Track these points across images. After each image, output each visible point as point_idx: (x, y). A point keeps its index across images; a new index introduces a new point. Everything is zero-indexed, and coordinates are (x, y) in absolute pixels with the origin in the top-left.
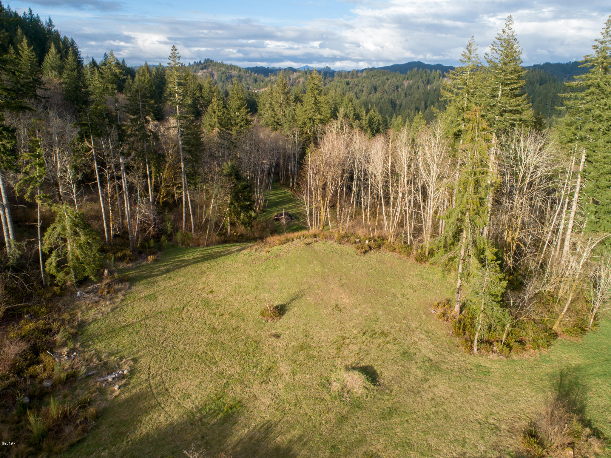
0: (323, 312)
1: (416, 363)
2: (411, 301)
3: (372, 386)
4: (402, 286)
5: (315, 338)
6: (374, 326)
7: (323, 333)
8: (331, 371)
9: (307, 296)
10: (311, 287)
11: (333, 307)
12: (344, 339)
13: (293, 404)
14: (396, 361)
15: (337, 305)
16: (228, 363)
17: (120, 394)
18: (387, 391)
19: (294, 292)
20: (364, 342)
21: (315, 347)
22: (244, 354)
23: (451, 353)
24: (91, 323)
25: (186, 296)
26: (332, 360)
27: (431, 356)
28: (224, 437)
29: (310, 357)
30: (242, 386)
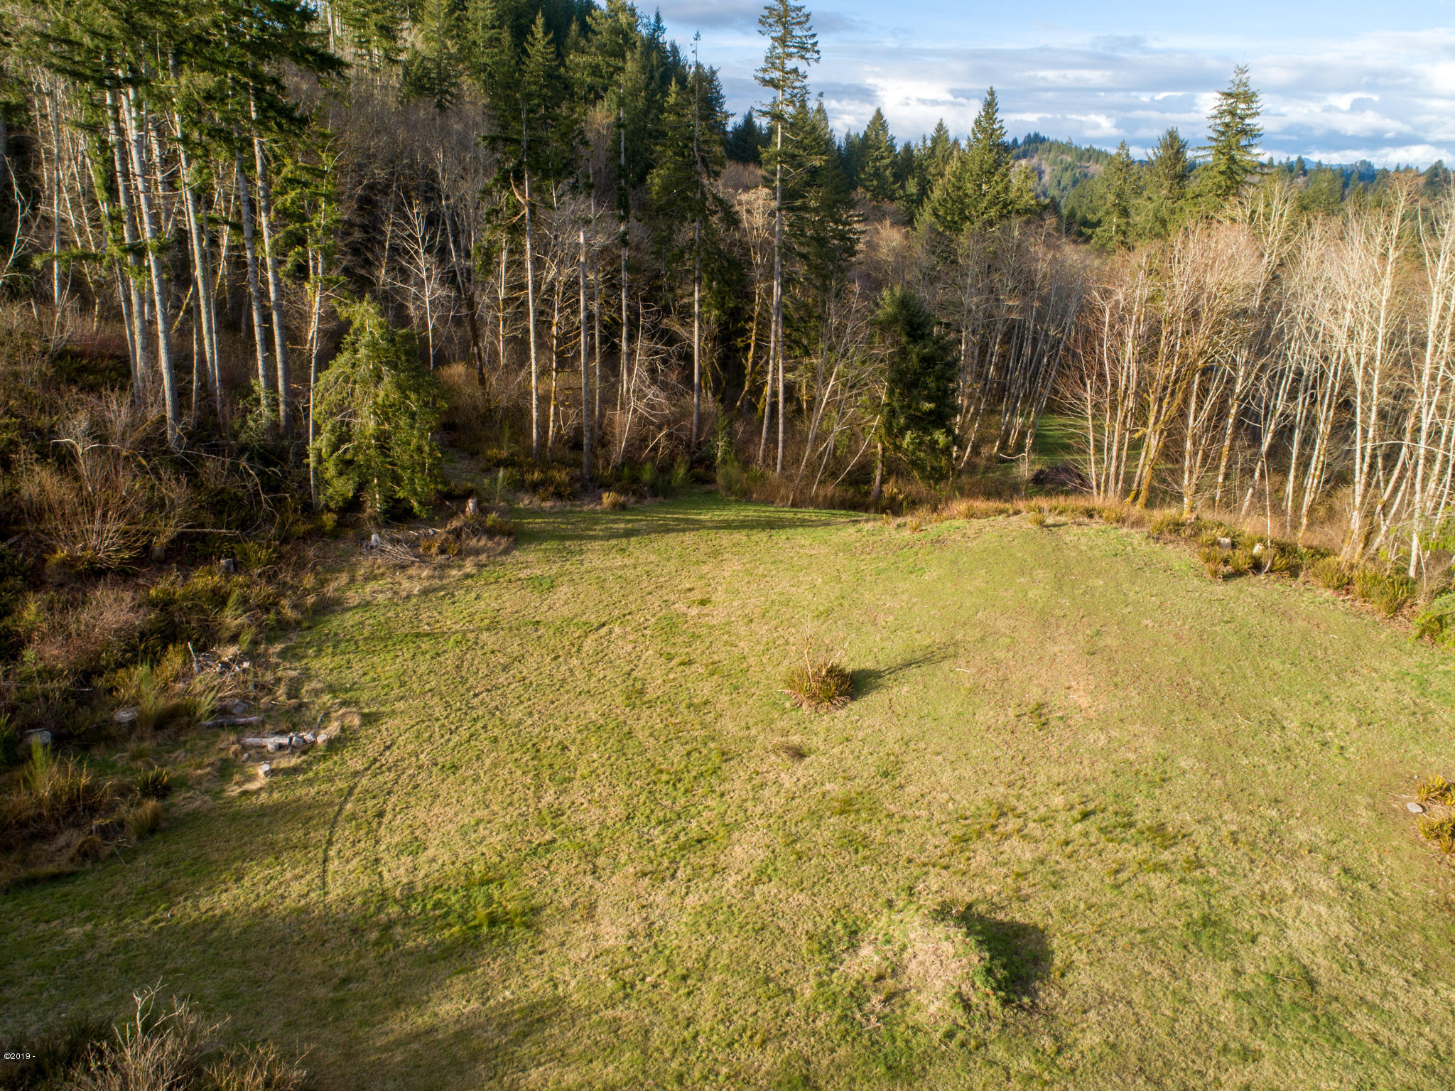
0: (986, 715)
1: (1238, 973)
2: (1335, 750)
3: (994, 1003)
4: (1319, 697)
5: (910, 789)
6: (1137, 800)
7: (946, 778)
8: (890, 904)
9: (962, 662)
10: (990, 640)
11: (1025, 710)
12: (1003, 814)
13: (680, 971)
14: (1153, 942)
15: (1040, 706)
16: (598, 790)
17: (261, 789)
18: (1047, 1042)
19: (928, 641)
20: (1067, 843)
21: (891, 816)
22: (665, 777)
23: (1425, 982)
24: (351, 609)
25: (631, 598)
26: (917, 872)
27: (1323, 967)
28: (397, 1004)
29: (851, 842)
30: (583, 866)
